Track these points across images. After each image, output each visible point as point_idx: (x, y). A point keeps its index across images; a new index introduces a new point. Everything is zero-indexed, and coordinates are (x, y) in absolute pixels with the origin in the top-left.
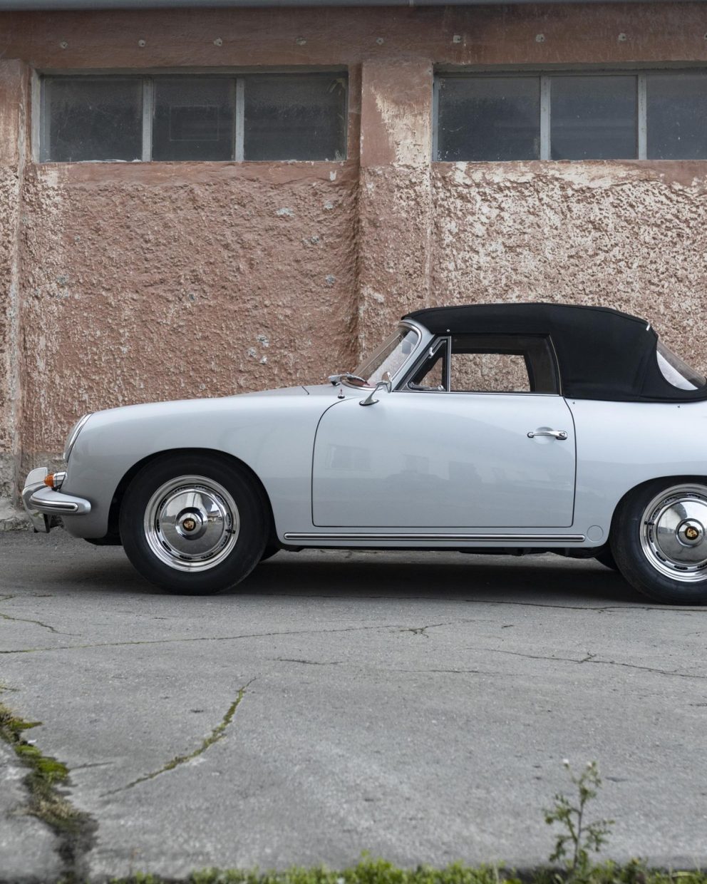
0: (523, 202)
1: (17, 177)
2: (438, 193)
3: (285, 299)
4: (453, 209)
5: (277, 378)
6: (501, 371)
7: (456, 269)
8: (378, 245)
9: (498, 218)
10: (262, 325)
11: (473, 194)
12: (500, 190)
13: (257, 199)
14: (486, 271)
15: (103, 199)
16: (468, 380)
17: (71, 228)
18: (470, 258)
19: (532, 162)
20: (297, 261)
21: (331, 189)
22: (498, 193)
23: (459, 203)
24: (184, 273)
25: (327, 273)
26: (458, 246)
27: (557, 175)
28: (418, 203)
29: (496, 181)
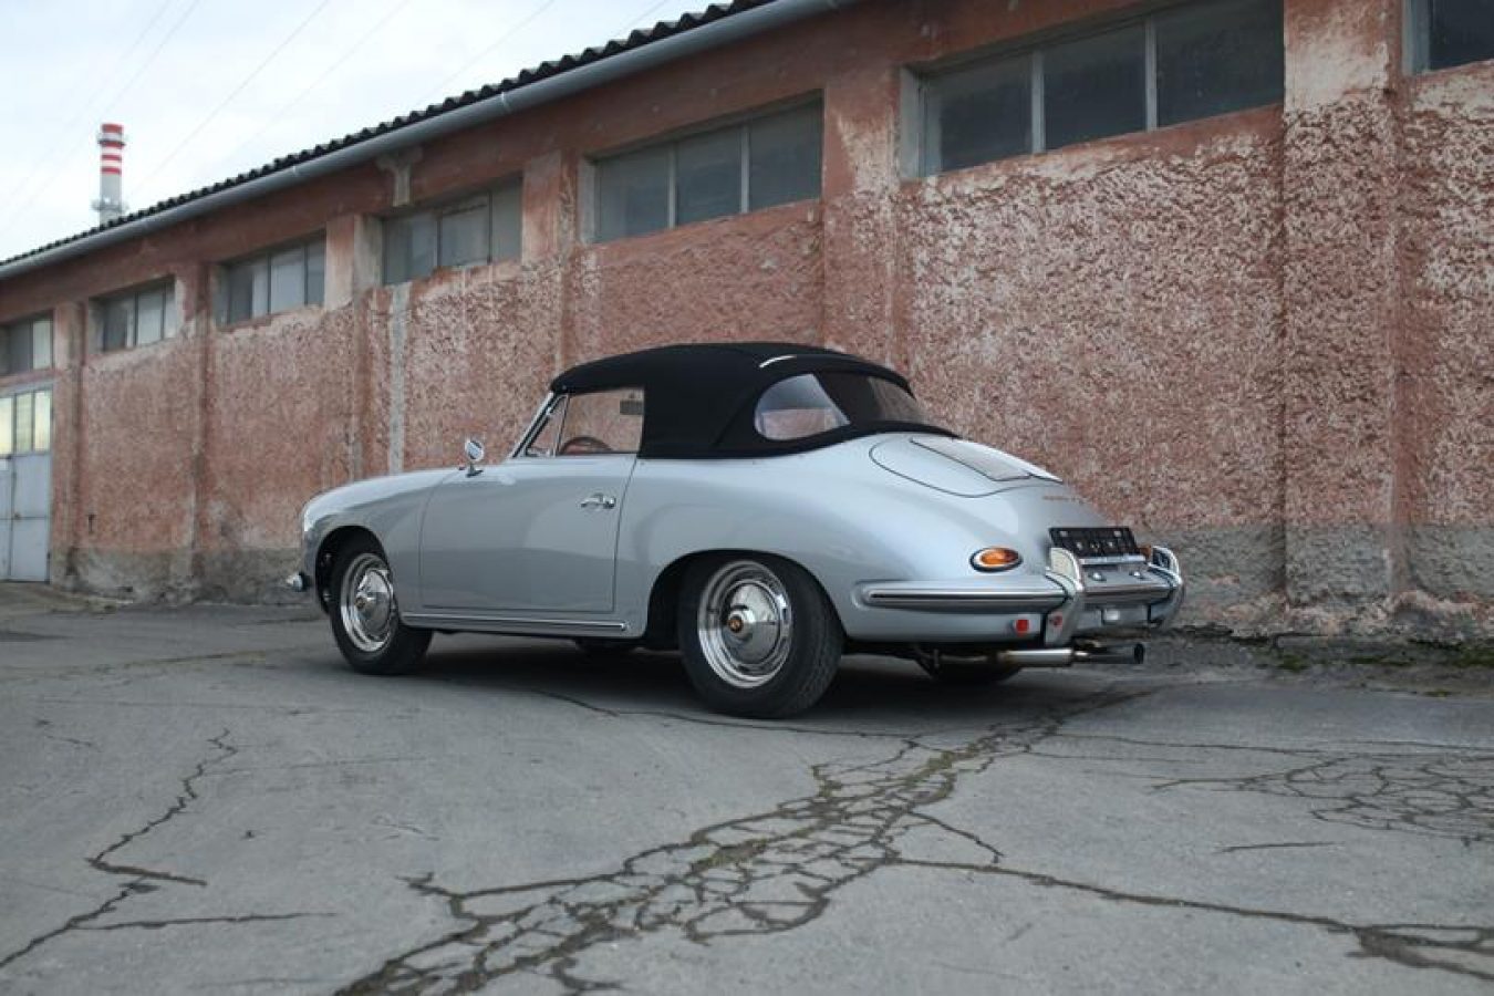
0: (998, 214)
4: (924, 235)
7: (929, 307)
8: (839, 289)
9: (971, 238)
11: (944, 213)
12: (972, 203)
13: (746, 255)
14: (959, 305)
15: (627, 276)
17: (605, 310)
18: (942, 291)
19: (1005, 162)
21: (808, 232)
22: (970, 206)
23: (930, 226)
25: (807, 328)
26: (930, 278)
27: (1034, 173)
28: (876, 235)
29: (967, 192)
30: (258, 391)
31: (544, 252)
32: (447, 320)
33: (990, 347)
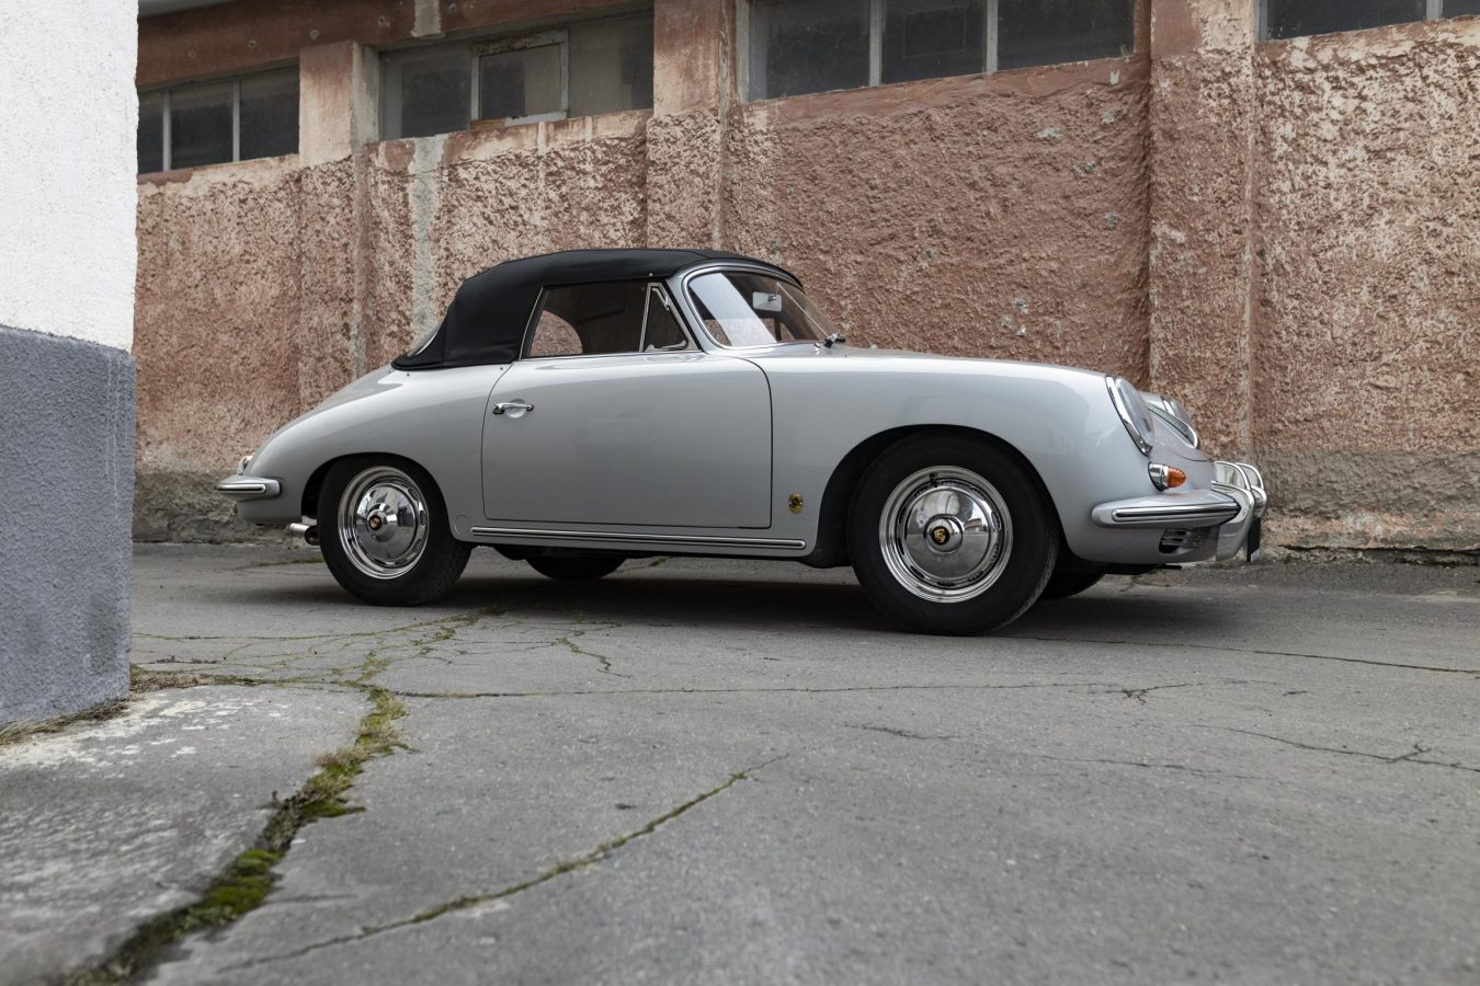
0: (1398, 85)
1: (718, 122)
2: (1265, 86)
3: (1050, 249)
4: (1288, 107)
5: (1039, 354)
6: (1361, 331)
7: (1294, 190)
8: (1176, 164)
9: (1358, 112)
10: (1019, 285)
11: (1318, 81)
12: (1361, 70)
13: (1013, 120)
14: (1338, 189)
15: (820, 139)
16: (1311, 345)
17: (782, 180)
18: (1314, 172)
19: (1411, 25)
20: (1066, 197)
21: (1112, 96)
22: (1358, 75)
23: (1297, 96)
24: (919, 223)
25: (1107, 210)
26: (1296, 156)
27: (1452, 39)
28: (1234, 101)
29: (1354, 58)
30: (167, 264)
31: (694, 106)
32: (513, 184)
33: (1384, 238)
